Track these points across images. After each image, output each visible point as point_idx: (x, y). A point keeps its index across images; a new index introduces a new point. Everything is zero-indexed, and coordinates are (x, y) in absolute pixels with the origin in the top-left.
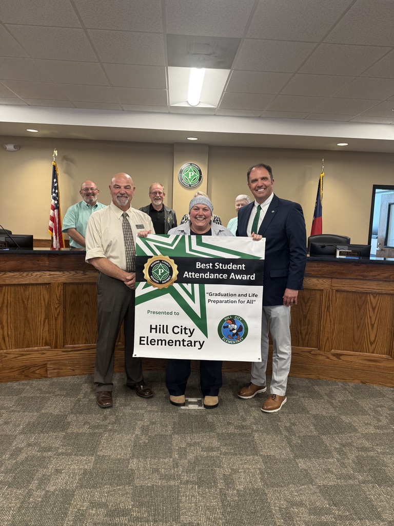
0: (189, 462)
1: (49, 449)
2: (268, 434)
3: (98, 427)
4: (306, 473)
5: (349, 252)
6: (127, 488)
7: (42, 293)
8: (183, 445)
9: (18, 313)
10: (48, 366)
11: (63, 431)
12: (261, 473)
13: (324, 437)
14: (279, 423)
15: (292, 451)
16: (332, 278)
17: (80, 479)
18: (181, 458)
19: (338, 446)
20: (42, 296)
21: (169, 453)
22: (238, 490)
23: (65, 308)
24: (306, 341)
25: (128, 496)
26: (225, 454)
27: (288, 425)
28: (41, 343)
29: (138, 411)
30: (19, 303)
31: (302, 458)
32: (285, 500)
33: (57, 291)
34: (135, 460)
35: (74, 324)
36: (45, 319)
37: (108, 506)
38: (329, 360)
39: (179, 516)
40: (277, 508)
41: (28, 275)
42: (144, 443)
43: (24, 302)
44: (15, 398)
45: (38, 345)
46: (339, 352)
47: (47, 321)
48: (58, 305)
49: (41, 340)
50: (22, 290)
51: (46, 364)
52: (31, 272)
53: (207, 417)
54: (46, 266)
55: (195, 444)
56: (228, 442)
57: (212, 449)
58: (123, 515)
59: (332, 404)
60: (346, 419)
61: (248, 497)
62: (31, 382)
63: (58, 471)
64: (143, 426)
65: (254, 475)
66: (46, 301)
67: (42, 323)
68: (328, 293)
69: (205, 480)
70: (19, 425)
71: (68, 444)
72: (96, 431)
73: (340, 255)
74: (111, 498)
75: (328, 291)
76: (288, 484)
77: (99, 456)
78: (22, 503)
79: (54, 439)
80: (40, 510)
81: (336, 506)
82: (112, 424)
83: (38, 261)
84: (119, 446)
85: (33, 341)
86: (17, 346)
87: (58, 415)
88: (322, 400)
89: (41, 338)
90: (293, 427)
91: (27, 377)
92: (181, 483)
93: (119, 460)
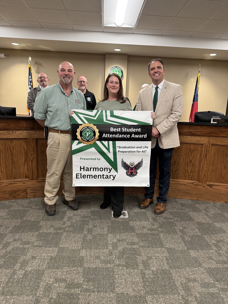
0: (119, 252)
1: (28, 243)
2: (169, 234)
3: (60, 229)
4: (196, 260)
5: (219, 120)
6: (79, 269)
7: (22, 145)
8: (115, 241)
9: (7, 157)
10: (28, 191)
11: (37, 231)
12: (167, 259)
13: (205, 236)
14: (176, 227)
15: (186, 245)
16: (209, 136)
17: (48, 263)
18: (114, 249)
19: (215, 242)
20: (22, 146)
21: (106, 245)
22: (152, 271)
23: (37, 154)
24: (191, 177)
25: (80, 274)
26: (142, 247)
27: (181, 228)
28: (23, 176)
29: (85, 219)
30: (8, 151)
31: (193, 250)
32: (184, 278)
33: (32, 143)
34: (84, 250)
35: (44, 165)
36: (25, 161)
37: (66, 281)
38: (205, 188)
39: (114, 289)
40: (179, 283)
41: (13, 133)
42: (90, 239)
43: (11, 150)
44: (7, 210)
45: (21, 178)
46: (212, 183)
47: (26, 163)
48: (33, 152)
49: (23, 175)
50: (9, 143)
51: (26, 190)
52: (15, 131)
53: (129, 223)
54: (24, 127)
55: (122, 240)
56: (144, 239)
57: (134, 244)
58: (77, 288)
59: (208, 216)
60: (218, 225)
61: (159, 276)
62: (17, 201)
63: (33, 258)
64: (89, 228)
65: (162, 261)
66: (25, 150)
67: (23, 164)
68: (206, 146)
69: (131, 264)
70: (9, 227)
71: (40, 239)
72: (59, 231)
73: (213, 121)
74: (68, 276)
75: (206, 145)
76: (185, 267)
77: (60, 248)
78: (9, 279)
79: (31, 237)
80: (21, 284)
81: (218, 282)
82: (69, 227)
83: (19, 123)
84: (73, 241)
85: (18, 176)
86: (7, 178)
87: (34, 221)
88: (202, 213)
89: (23, 174)
90: (185, 230)
91: (15, 198)
92: (114, 266)
93: (73, 250)
